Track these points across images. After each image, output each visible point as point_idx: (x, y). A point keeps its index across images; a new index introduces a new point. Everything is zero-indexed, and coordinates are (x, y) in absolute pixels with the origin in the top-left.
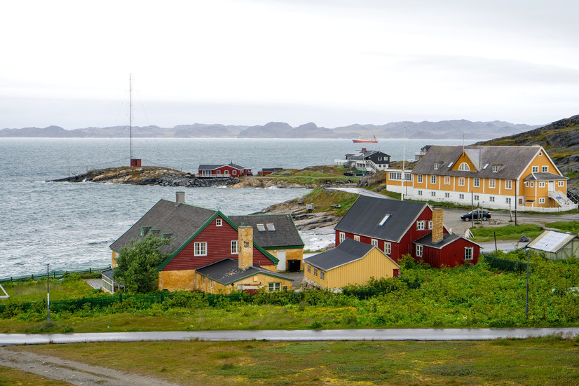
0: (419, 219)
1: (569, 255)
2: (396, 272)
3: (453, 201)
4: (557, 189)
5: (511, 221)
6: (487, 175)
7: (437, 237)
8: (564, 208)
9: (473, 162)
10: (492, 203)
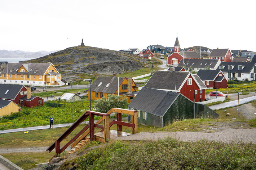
0: (21, 91)
1: (74, 100)
2: (19, 109)
3: (19, 84)
4: (58, 78)
5: (44, 90)
6: (32, 74)
7: (29, 97)
8: (60, 85)
9: (26, 69)
10: (34, 84)
